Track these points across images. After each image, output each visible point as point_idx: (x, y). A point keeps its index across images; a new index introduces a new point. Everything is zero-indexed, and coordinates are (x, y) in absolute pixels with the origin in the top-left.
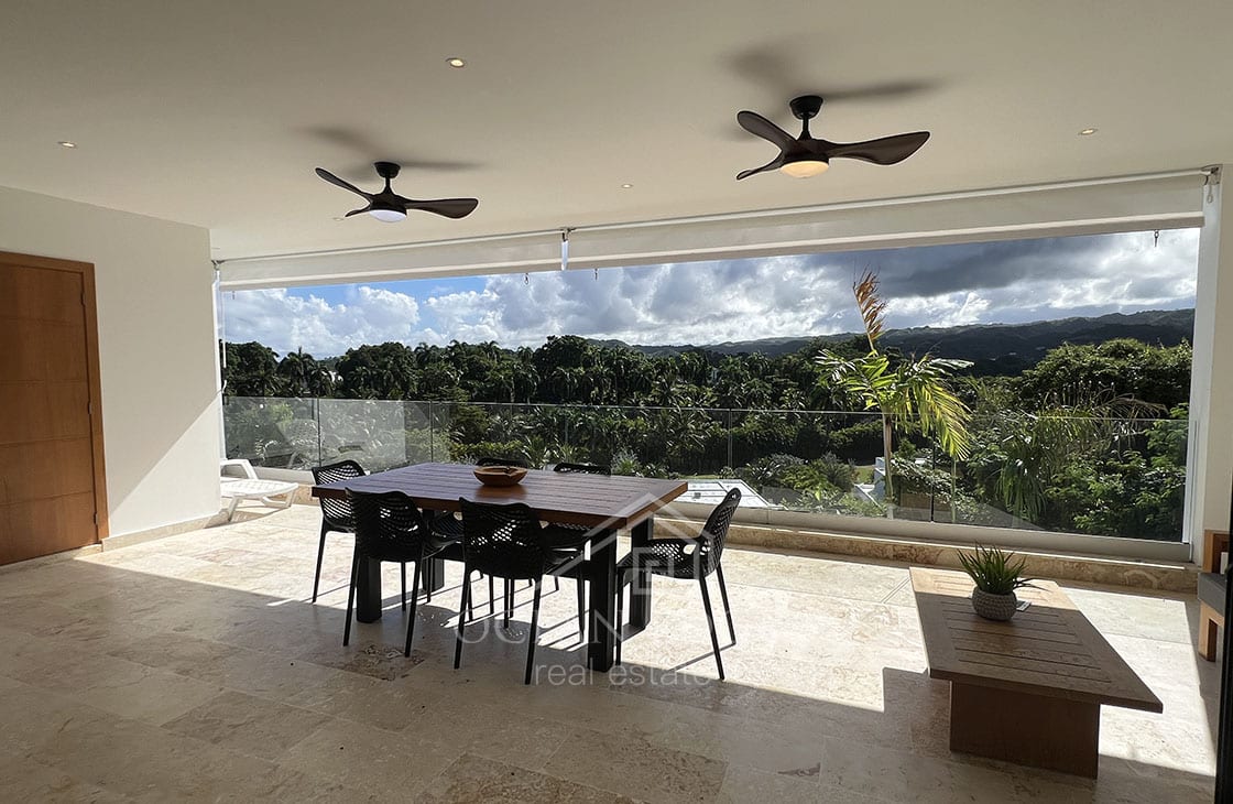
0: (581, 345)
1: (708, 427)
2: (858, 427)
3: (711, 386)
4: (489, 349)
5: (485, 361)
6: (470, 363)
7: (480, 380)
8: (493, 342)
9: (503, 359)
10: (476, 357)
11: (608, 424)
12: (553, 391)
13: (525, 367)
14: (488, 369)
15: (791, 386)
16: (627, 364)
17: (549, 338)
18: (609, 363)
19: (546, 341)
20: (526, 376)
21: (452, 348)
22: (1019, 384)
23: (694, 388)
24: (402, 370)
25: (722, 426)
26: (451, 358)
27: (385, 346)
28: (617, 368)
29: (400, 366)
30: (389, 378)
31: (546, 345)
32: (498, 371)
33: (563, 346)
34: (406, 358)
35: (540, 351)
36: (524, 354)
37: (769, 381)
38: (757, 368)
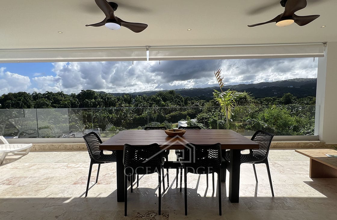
0: (93, 93)
1: (133, 116)
2: (172, 114)
3: (133, 104)
4: (61, 94)
5: (60, 98)
6: (54, 98)
7: (58, 104)
8: (62, 92)
9: (66, 97)
10: (56, 97)
11: (103, 116)
13: (74, 100)
14: (61, 100)
15: (154, 104)
16: (108, 98)
18: (102, 98)
19: (81, 92)
20: (75, 102)
21: (47, 94)
22: (213, 102)
23: (128, 105)
24: (27, 101)
25: (137, 115)
26: (47, 97)
27: (19, 93)
28: (105, 99)
29: (26, 100)
30: (22, 104)
32: (65, 101)
33: (87, 93)
34: (28, 97)
35: (79, 95)
36: (73, 96)
37: (148, 102)
38: (145, 99)
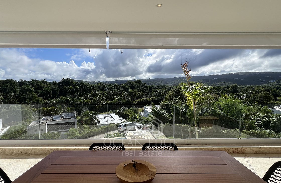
0: (72, 81)
1: (105, 101)
2: (139, 100)
3: (106, 91)
4: (43, 81)
5: (42, 85)
6: (37, 85)
7: (41, 90)
8: (44, 80)
9: (48, 84)
10: (39, 84)
11: (80, 101)
12: (64, 93)
13: (55, 87)
14: (44, 87)
15: (124, 91)
16: (84, 86)
17: (62, 79)
18: (79, 86)
19: (61, 80)
20: (56, 89)
21: (31, 82)
22: (174, 91)
23: (101, 92)
24: (14, 88)
25: (109, 101)
26: (31, 84)
27: (7, 80)
28: (81, 87)
29: (13, 86)
30: (9, 90)
31: (61, 81)
32: (47, 88)
33: (66, 81)
34: (15, 84)
35: (60, 83)
36: (54, 83)
37: (119, 90)
38: (116, 87)
